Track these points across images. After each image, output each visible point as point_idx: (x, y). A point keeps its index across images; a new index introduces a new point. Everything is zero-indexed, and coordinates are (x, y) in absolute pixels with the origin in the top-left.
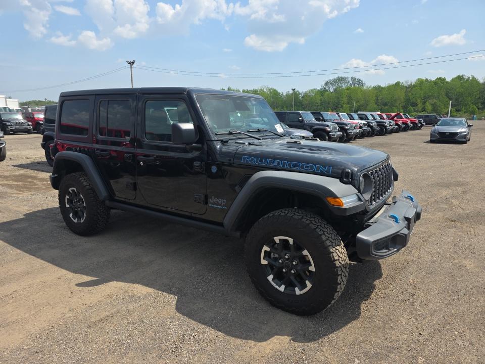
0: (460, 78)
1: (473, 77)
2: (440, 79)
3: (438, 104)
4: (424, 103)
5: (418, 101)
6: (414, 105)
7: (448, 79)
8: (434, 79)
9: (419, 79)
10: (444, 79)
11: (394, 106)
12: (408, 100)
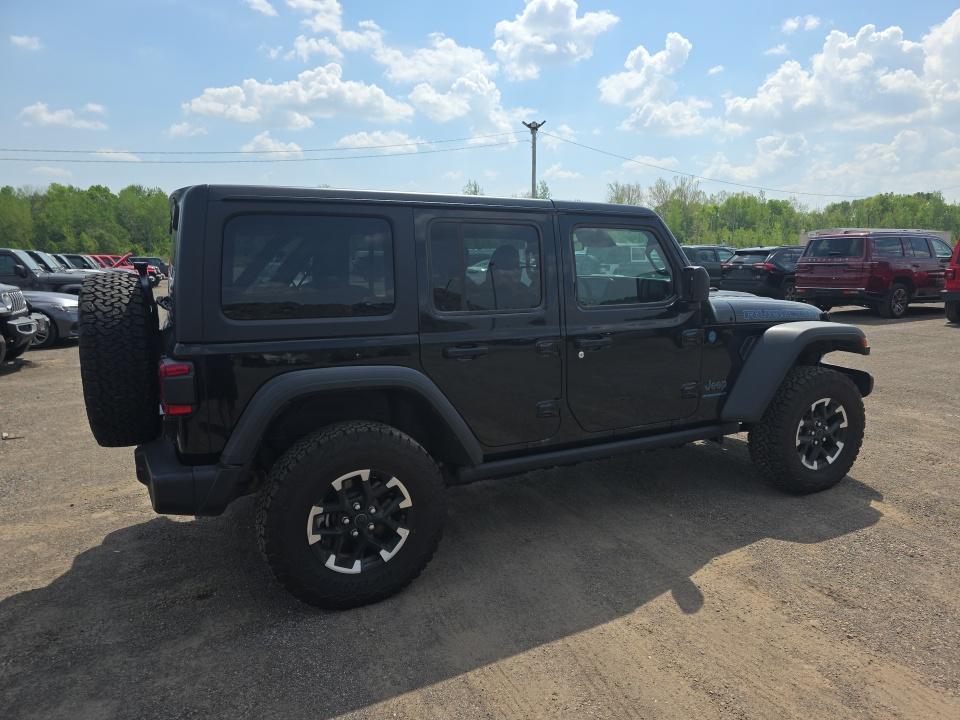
0: (135, 190)
1: (160, 191)
2: (98, 188)
3: (107, 236)
4: (79, 234)
5: (64, 229)
6: (58, 237)
7: (115, 191)
8: (85, 187)
9: (54, 186)
10: (106, 190)
11: (11, 240)
12: (40, 228)
